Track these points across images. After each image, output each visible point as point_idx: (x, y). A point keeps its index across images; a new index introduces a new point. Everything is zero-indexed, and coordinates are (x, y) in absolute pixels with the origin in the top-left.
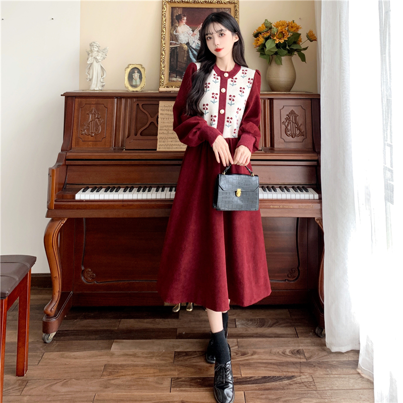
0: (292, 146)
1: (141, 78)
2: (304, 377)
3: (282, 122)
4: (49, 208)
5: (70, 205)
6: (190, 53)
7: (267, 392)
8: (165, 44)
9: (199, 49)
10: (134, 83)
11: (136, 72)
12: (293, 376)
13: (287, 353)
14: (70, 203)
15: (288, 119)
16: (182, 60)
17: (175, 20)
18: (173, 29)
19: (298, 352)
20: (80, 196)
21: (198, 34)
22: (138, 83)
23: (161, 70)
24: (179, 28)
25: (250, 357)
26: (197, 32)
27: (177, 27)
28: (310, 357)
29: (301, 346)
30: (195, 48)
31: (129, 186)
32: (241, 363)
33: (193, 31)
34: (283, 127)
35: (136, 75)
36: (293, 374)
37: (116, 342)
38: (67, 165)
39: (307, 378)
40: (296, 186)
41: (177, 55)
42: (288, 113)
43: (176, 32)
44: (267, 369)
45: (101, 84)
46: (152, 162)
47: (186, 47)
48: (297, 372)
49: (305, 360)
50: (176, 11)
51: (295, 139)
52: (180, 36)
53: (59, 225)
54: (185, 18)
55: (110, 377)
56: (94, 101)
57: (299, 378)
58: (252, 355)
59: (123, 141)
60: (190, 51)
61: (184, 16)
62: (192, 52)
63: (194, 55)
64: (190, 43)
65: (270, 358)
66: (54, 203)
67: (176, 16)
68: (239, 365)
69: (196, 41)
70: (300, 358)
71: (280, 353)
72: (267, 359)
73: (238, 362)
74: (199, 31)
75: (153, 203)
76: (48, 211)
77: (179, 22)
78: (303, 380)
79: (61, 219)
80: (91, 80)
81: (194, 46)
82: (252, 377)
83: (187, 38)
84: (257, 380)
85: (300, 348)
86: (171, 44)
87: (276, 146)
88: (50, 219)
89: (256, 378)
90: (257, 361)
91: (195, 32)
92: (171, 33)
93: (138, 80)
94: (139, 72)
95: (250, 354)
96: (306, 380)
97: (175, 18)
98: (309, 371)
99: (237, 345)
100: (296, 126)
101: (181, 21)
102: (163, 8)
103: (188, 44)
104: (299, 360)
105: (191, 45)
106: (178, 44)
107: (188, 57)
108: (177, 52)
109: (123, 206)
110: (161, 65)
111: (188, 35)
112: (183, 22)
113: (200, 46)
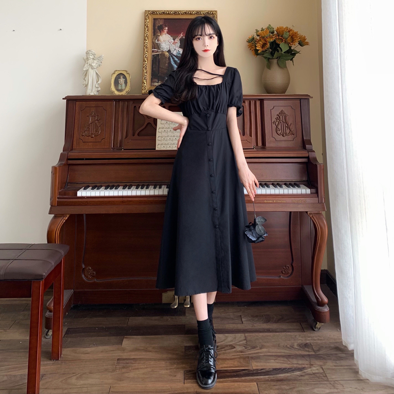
0: (283, 145)
1: (126, 82)
2: (314, 368)
3: (273, 121)
4: (52, 206)
5: (72, 202)
6: (172, 60)
7: (280, 383)
8: (147, 51)
9: (180, 55)
10: (120, 88)
11: (122, 77)
12: (304, 368)
13: (296, 346)
14: (72, 200)
15: (278, 118)
16: (164, 66)
17: (157, 30)
18: (155, 38)
19: (306, 345)
20: (81, 193)
21: (179, 42)
22: (123, 88)
23: (143, 75)
24: (160, 37)
25: (260, 351)
26: (178, 40)
27: (159, 36)
28: (319, 350)
29: (309, 340)
31: (128, 184)
32: (250, 356)
33: (174, 40)
34: (274, 126)
35: (122, 80)
36: (303, 366)
37: (126, 338)
38: (69, 165)
39: (317, 369)
40: (288, 183)
41: (159, 62)
42: (278, 113)
43: (158, 41)
44: (277, 361)
45: (96, 89)
46: (149, 161)
47: (167, 54)
48: (307, 364)
49: (313, 353)
50: (157, 22)
51: (286, 138)
52: (162, 44)
53: (62, 221)
54: (167, 28)
55: (124, 370)
56: (93, 104)
57: (310, 369)
58: (261, 348)
59: (121, 142)
60: (171, 58)
61: (166, 26)
62: (173, 58)
63: (175, 61)
64: (171, 50)
65: (278, 351)
66: (57, 199)
68: (248, 357)
69: (177, 48)
70: (309, 351)
71: (288, 346)
72: (276, 353)
73: (247, 355)
74: (180, 39)
75: (151, 199)
76: (51, 208)
77: (160, 32)
78: (314, 372)
79: (63, 215)
81: (175, 53)
82: (263, 369)
84: (268, 371)
85: (308, 342)
86: (153, 51)
87: (267, 145)
88: (53, 215)
89: (267, 370)
90: (266, 354)
91: (176, 41)
92: (153, 42)
93: (124, 85)
94: (125, 77)
95: (258, 348)
96: (317, 371)
97: (157, 28)
98: (319, 363)
99: (245, 339)
100: (286, 125)
101: (163, 30)
102: (146, 19)
103: (169, 51)
104: (308, 353)
105: (172, 52)
106: (159, 52)
107: (170, 63)
108: (159, 59)
109: (123, 202)
110: (143, 71)
111: (170, 44)
112: (164, 32)
113: (181, 53)
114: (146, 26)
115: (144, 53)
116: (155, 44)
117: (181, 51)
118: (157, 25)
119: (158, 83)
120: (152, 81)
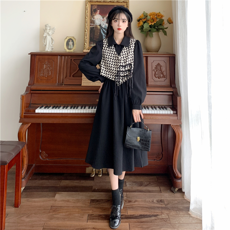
0: (159, 83)
1: (73, 44)
2: (163, 215)
3: (153, 69)
4: (21, 117)
5: (32, 116)
6: (102, 31)
7: (142, 223)
8: (87, 25)
11: (71, 41)
12: (157, 215)
13: (155, 201)
15: (156, 68)
16: (97, 34)
17: (93, 12)
18: (92, 17)
19: (161, 201)
20: (38, 111)
21: (106, 20)
23: (85, 40)
24: (95, 16)
25: (133, 204)
26: (105, 19)
27: (94, 16)
28: (168, 204)
30: (104, 28)
31: (66, 105)
32: (128, 206)
33: (103, 18)
34: (153, 72)
35: (71, 43)
37: (58, 193)
38: (32, 93)
39: (165, 216)
40: (160, 106)
42: (156, 65)
43: (93, 19)
44: (143, 210)
45: (51, 48)
46: (78, 92)
47: (99, 27)
48: (160, 213)
49: (164, 206)
50: (93, 7)
51: (160, 80)
52: (96, 21)
53: (26, 127)
55: (54, 213)
56: (47, 57)
57: (161, 216)
58: (134, 202)
59: (63, 80)
60: (101, 29)
61: (98, 9)
62: (102, 30)
63: (103, 32)
64: (101, 25)
66: (24, 114)
67: (94, 10)
68: (127, 208)
69: (105, 24)
70: (162, 205)
71: (151, 201)
72: (143, 205)
73: (126, 206)
75: (79, 115)
76: (20, 119)
77: (95, 13)
78: (163, 217)
79: (27, 123)
80: (46, 45)
82: (134, 215)
85: (162, 199)
86: (91, 25)
87: (149, 83)
88: (22, 123)
89: (136, 215)
90: (137, 206)
92: (91, 19)
93: (72, 46)
94: (73, 41)
98: (166, 212)
99: (126, 196)
100: (161, 72)
102: (86, 5)
103: (100, 25)
105: (102, 26)
106: (94, 26)
107: (100, 32)
108: (94, 30)
109: (62, 116)
110: (85, 37)
111: (100, 21)
112: (97, 13)
113: (107, 26)
114: (86, 9)
115: (85, 27)
116: (92, 21)
117: (107, 25)
119: (93, 44)
120: (90, 43)
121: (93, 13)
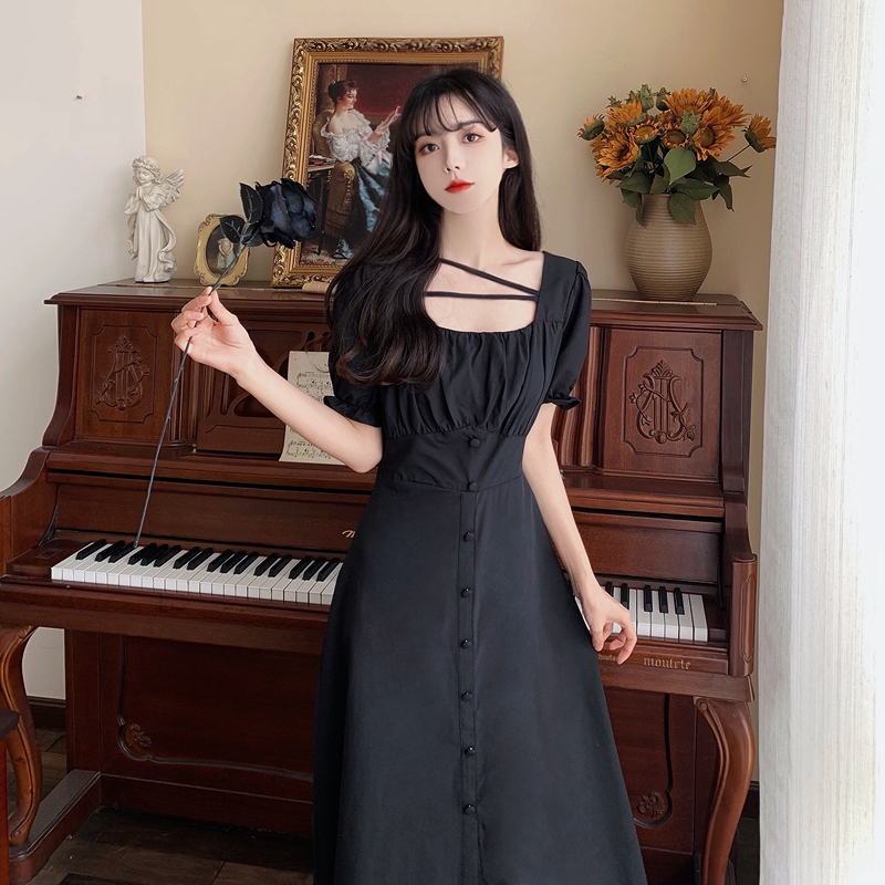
6: (362, 188)
9: (387, 175)
16: (339, 206)
17: (327, 97)
21: (388, 135)
24: (335, 117)
26: (384, 131)
27: (331, 115)
33: (373, 127)
35: (226, 243)
41: (326, 192)
43: (327, 130)
50: (330, 73)
52: (338, 141)
54: (354, 92)
61: (352, 86)
63: (371, 193)
64: (363, 159)
69: (380, 153)
74: (391, 127)
77: (336, 103)
81: (372, 167)
83: (356, 146)
91: (378, 132)
97: (326, 91)
101: (342, 99)
102: (295, 65)
106: (330, 164)
108: (326, 185)
109: (161, 607)
113: (390, 166)
114: (295, 86)
116: (319, 141)
118: (328, 84)
121: (327, 104)
